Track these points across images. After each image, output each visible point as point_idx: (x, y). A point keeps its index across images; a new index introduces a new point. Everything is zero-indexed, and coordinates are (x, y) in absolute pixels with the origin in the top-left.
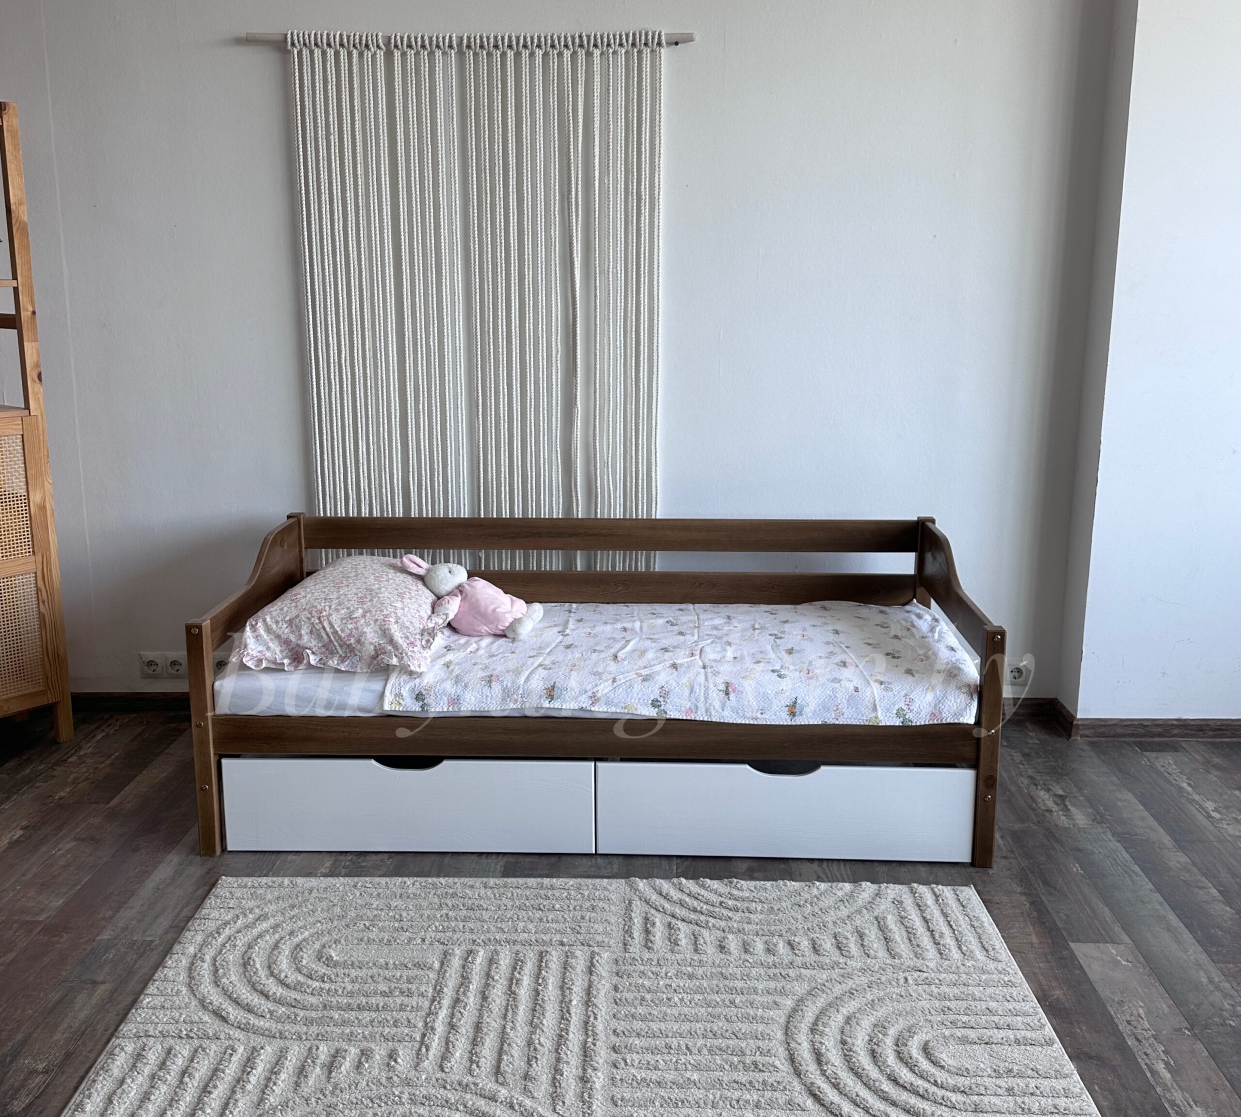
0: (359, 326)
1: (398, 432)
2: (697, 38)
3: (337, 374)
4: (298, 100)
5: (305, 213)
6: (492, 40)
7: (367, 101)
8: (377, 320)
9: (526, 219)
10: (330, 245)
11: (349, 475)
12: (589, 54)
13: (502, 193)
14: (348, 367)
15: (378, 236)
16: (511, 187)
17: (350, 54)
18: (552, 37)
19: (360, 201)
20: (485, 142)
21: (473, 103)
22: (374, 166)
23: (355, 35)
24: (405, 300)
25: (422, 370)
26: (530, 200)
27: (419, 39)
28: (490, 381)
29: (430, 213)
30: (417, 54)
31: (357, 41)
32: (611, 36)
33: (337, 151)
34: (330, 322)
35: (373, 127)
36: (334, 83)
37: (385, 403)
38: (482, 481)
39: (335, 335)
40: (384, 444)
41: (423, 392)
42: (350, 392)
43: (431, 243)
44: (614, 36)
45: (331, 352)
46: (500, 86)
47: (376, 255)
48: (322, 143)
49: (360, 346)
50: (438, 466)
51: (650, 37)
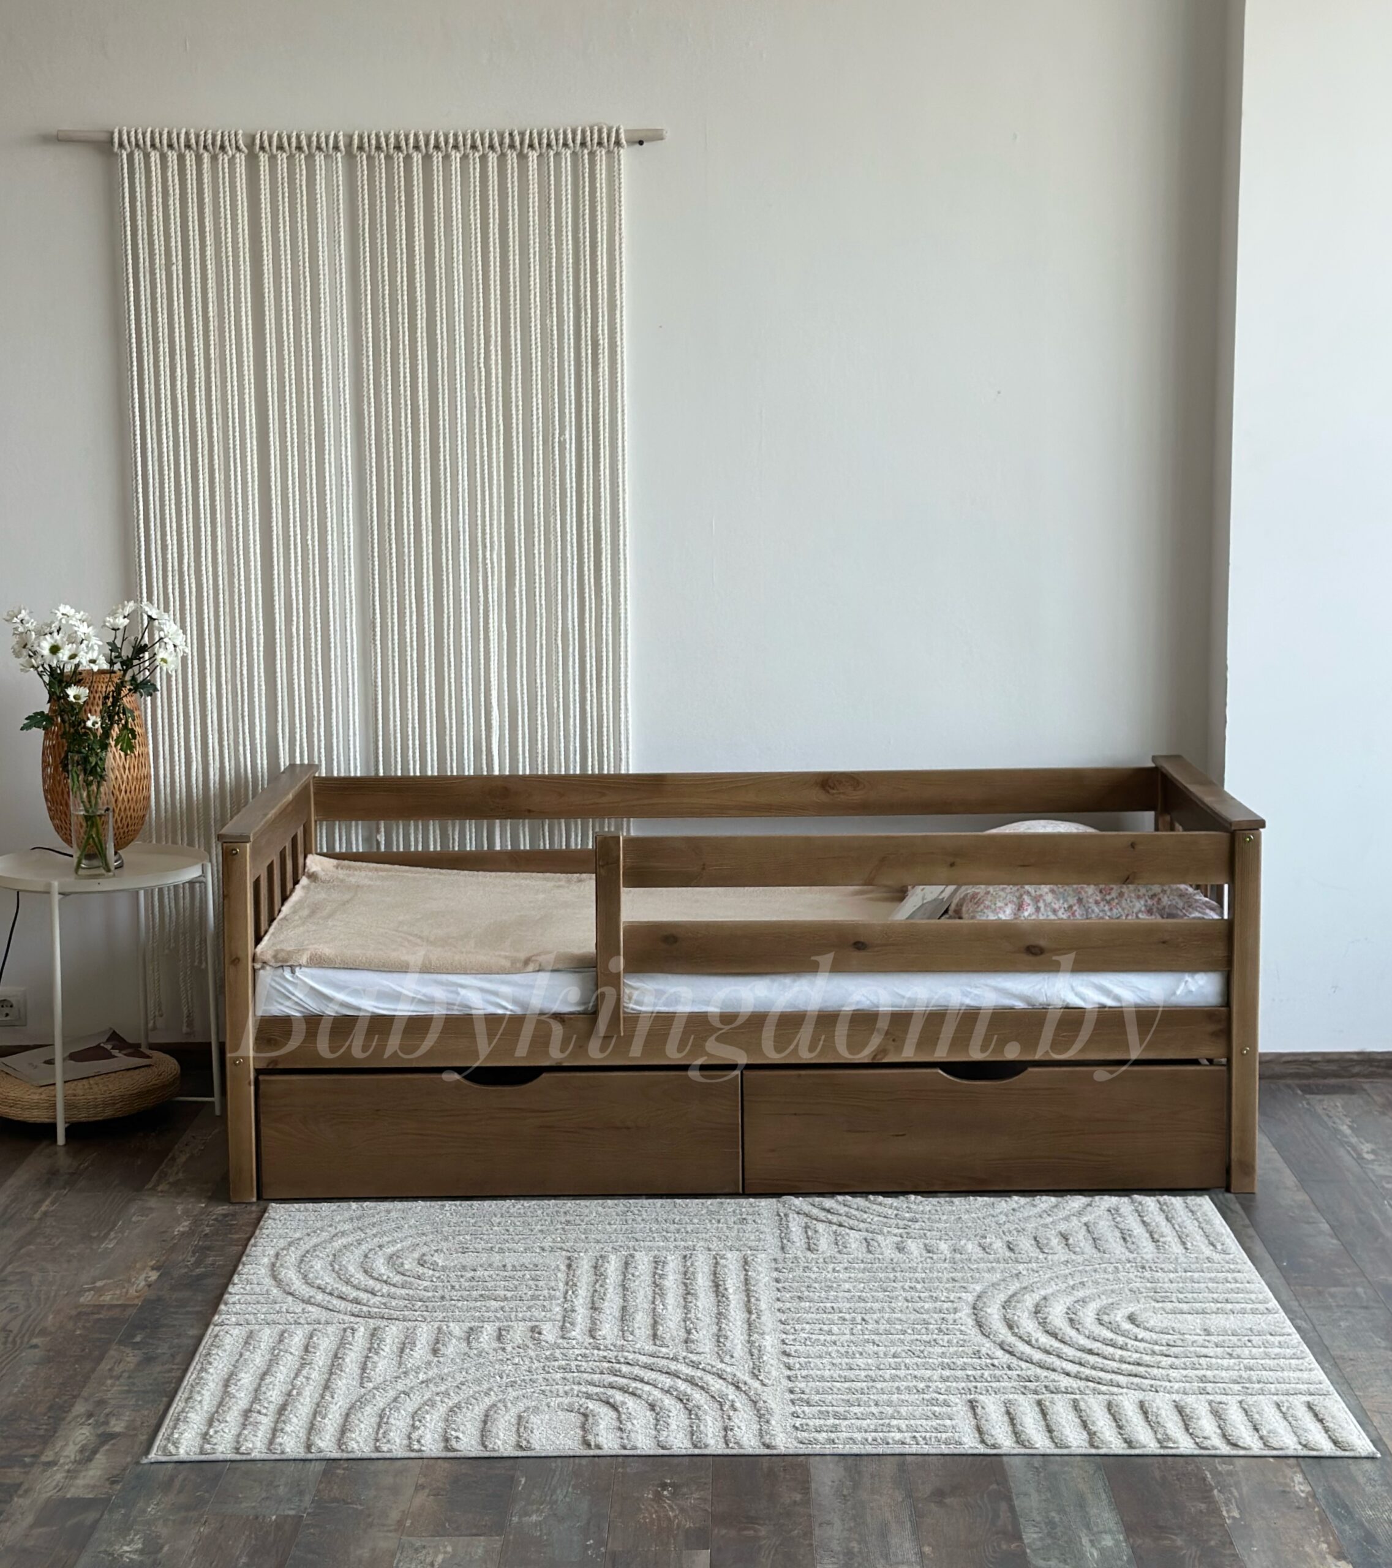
0: (209, 520)
1: (262, 666)
2: (668, 135)
3: (177, 586)
4: (128, 218)
5: (135, 368)
6: (392, 140)
7: (222, 220)
8: (233, 512)
9: (440, 372)
10: (169, 411)
11: (192, 727)
12: (522, 157)
13: (407, 338)
14: (193, 576)
15: (236, 397)
16: (419, 331)
17: (199, 159)
18: (473, 135)
19: (212, 351)
20: (383, 272)
21: (367, 221)
22: (232, 305)
23: (206, 134)
24: (273, 484)
25: (296, 579)
26: (445, 348)
27: (294, 140)
28: (392, 593)
29: (308, 366)
30: (291, 157)
31: (210, 141)
32: (553, 136)
33: (181, 286)
34: (168, 516)
35: (230, 254)
36: (177, 196)
37: (244, 626)
38: (380, 733)
39: (175, 533)
40: (242, 683)
41: (298, 609)
42: (194, 611)
43: (309, 407)
44: (557, 135)
45: (169, 556)
46: (403, 198)
47: (234, 423)
48: (160, 275)
49: (209, 547)
50: (319, 712)
51: (605, 135)
